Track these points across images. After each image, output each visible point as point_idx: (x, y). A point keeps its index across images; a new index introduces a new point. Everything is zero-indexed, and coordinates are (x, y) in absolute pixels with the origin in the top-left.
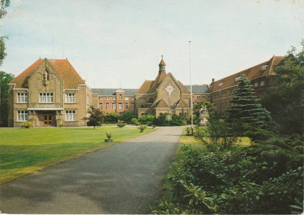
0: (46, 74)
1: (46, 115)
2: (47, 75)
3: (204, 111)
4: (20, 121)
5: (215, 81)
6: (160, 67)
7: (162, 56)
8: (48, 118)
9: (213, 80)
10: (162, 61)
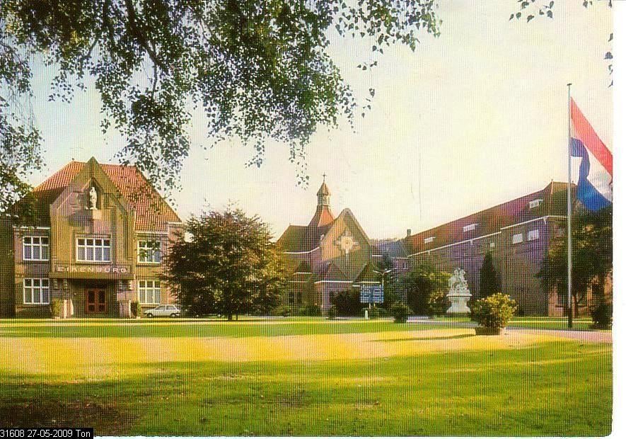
0: (93, 194)
1: (92, 290)
2: (96, 197)
3: (458, 283)
4: (30, 303)
5: (412, 234)
6: (319, 199)
7: (324, 176)
8: (97, 298)
9: (409, 231)
10: (323, 186)
